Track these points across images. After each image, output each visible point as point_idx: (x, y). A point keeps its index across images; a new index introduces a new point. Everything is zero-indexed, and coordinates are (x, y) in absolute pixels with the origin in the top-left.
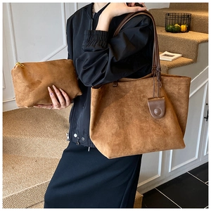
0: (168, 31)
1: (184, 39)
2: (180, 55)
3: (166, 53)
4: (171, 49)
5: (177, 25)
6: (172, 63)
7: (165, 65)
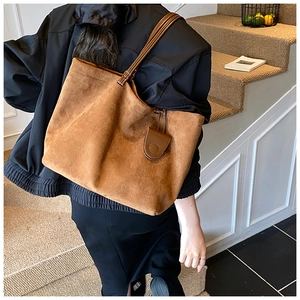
0: (245, 24)
1: (269, 38)
2: (263, 61)
3: (243, 58)
4: (251, 52)
5: (258, 15)
6: (249, 75)
7: (240, 78)
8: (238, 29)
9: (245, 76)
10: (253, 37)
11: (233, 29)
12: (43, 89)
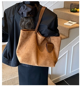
1: (78, 16)
2: (76, 23)
3: (70, 21)
6: (71, 27)
7: (68, 28)
8: (69, 13)
9: (70, 27)
10: (73, 15)
11: (67, 13)
12: (9, 36)
